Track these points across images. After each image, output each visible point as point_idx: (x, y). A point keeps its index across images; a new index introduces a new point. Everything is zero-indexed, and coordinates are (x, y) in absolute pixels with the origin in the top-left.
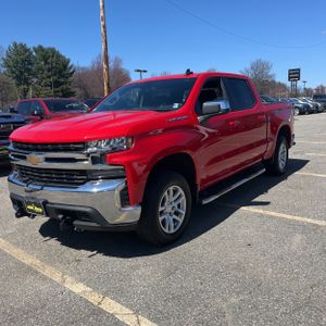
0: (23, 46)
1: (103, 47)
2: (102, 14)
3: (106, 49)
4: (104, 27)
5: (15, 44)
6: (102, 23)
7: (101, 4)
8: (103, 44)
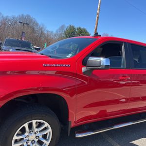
0: (73, 27)
1: (95, 27)
2: (98, 12)
3: (97, 28)
4: (98, 18)
5: (70, 26)
6: (97, 16)
7: (99, 7)
8: (96, 26)
